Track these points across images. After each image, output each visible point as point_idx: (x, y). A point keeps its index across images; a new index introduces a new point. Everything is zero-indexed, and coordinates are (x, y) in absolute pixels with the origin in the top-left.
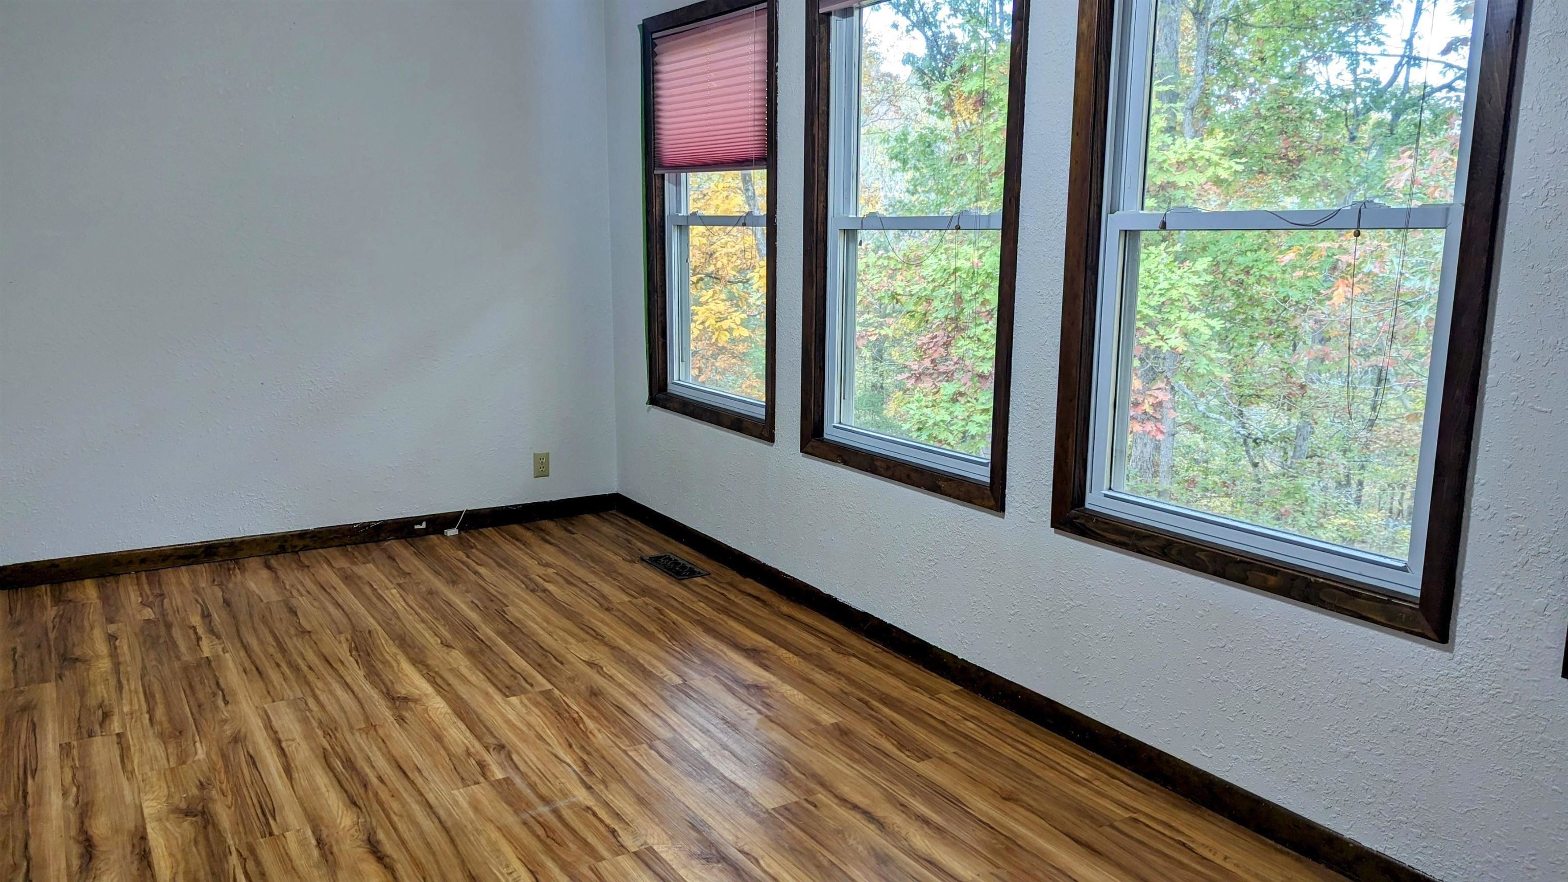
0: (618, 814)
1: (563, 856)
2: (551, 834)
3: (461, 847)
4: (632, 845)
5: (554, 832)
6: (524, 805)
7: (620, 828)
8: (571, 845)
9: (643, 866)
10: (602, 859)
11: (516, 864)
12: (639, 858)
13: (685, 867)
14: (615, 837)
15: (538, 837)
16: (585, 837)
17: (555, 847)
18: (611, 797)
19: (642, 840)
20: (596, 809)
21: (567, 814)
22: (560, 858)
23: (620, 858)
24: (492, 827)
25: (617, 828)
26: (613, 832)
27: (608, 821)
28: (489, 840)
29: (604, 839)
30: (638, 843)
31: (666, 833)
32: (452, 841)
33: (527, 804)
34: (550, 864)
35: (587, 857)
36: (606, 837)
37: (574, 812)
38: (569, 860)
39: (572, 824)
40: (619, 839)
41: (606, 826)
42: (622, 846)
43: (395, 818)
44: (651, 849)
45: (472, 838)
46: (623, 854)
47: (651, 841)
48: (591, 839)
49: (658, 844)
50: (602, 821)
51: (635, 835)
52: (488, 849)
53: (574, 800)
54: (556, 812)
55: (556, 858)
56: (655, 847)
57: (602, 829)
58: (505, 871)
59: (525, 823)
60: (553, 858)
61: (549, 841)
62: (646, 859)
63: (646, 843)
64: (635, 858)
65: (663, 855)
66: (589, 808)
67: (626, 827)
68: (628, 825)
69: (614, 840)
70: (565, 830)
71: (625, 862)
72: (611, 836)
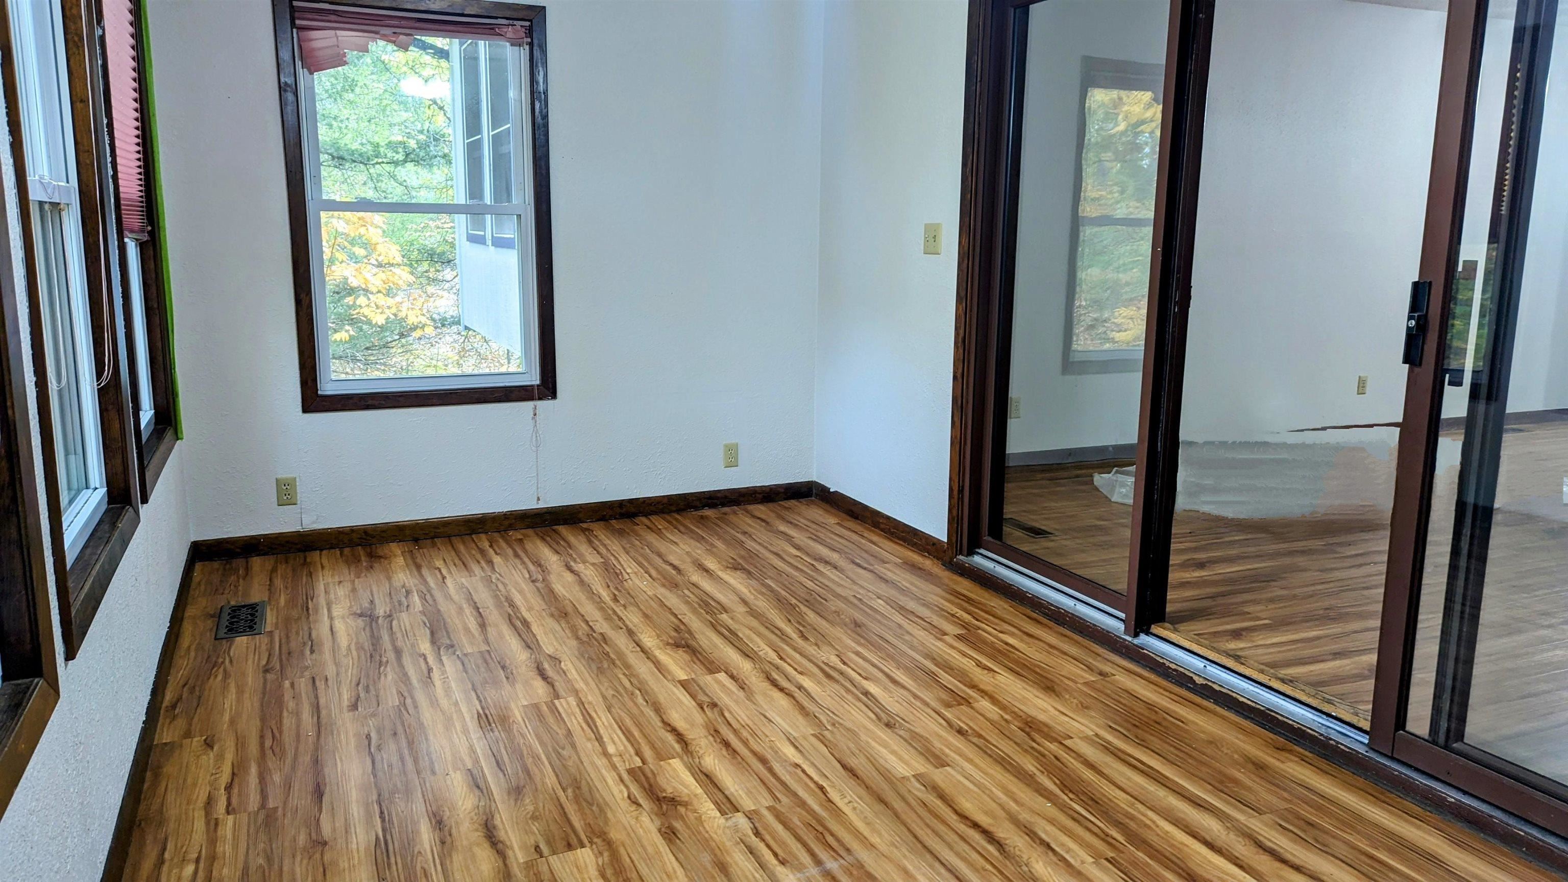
0: (751, 853)
1: (804, 813)
2: (821, 836)
3: (905, 830)
4: (741, 820)
5: (817, 838)
6: (855, 872)
7: (749, 837)
8: (798, 823)
9: (732, 799)
10: (769, 808)
11: (847, 810)
12: (735, 806)
13: (696, 795)
14: (755, 828)
15: (832, 835)
16: (786, 831)
17: (814, 823)
18: (757, 875)
19: (730, 823)
20: (775, 862)
21: (805, 858)
22: (807, 812)
23: (753, 808)
24: (881, 849)
25: (753, 837)
26: (757, 834)
27: (762, 847)
28: (880, 835)
29: (767, 827)
30: (734, 820)
31: (704, 828)
32: (916, 837)
33: (851, 873)
34: (816, 807)
35: (783, 810)
36: (765, 829)
37: (798, 860)
38: (798, 809)
39: (799, 846)
40: (752, 826)
41: (764, 840)
42: (749, 819)
43: (989, 867)
44: (723, 813)
45: (898, 839)
46: (749, 811)
47: (722, 821)
48: (779, 828)
49: (715, 818)
50: (768, 846)
51: (736, 828)
52: (877, 826)
53: (799, 875)
54: (818, 862)
55: (810, 811)
56: (718, 814)
57: (768, 837)
58: (856, 805)
59: (848, 850)
60: (815, 812)
61: (820, 829)
62: (728, 805)
63: (727, 819)
64: (737, 806)
65: (712, 806)
66: (783, 863)
67: (743, 838)
68: (741, 840)
69: (757, 825)
70: (805, 838)
71: (748, 804)
72: (760, 829)
